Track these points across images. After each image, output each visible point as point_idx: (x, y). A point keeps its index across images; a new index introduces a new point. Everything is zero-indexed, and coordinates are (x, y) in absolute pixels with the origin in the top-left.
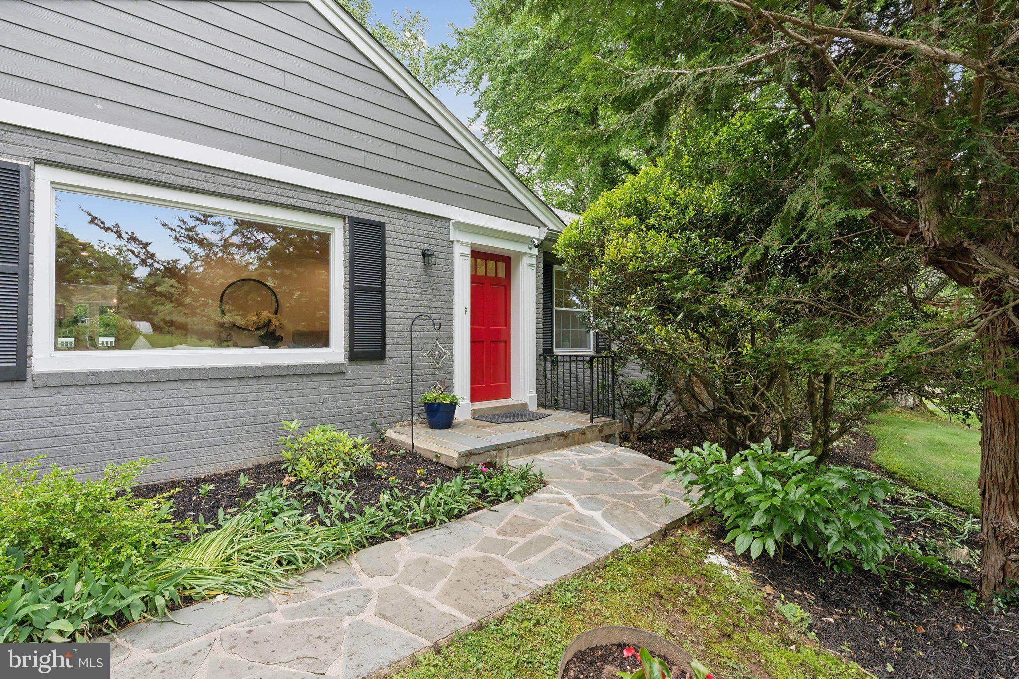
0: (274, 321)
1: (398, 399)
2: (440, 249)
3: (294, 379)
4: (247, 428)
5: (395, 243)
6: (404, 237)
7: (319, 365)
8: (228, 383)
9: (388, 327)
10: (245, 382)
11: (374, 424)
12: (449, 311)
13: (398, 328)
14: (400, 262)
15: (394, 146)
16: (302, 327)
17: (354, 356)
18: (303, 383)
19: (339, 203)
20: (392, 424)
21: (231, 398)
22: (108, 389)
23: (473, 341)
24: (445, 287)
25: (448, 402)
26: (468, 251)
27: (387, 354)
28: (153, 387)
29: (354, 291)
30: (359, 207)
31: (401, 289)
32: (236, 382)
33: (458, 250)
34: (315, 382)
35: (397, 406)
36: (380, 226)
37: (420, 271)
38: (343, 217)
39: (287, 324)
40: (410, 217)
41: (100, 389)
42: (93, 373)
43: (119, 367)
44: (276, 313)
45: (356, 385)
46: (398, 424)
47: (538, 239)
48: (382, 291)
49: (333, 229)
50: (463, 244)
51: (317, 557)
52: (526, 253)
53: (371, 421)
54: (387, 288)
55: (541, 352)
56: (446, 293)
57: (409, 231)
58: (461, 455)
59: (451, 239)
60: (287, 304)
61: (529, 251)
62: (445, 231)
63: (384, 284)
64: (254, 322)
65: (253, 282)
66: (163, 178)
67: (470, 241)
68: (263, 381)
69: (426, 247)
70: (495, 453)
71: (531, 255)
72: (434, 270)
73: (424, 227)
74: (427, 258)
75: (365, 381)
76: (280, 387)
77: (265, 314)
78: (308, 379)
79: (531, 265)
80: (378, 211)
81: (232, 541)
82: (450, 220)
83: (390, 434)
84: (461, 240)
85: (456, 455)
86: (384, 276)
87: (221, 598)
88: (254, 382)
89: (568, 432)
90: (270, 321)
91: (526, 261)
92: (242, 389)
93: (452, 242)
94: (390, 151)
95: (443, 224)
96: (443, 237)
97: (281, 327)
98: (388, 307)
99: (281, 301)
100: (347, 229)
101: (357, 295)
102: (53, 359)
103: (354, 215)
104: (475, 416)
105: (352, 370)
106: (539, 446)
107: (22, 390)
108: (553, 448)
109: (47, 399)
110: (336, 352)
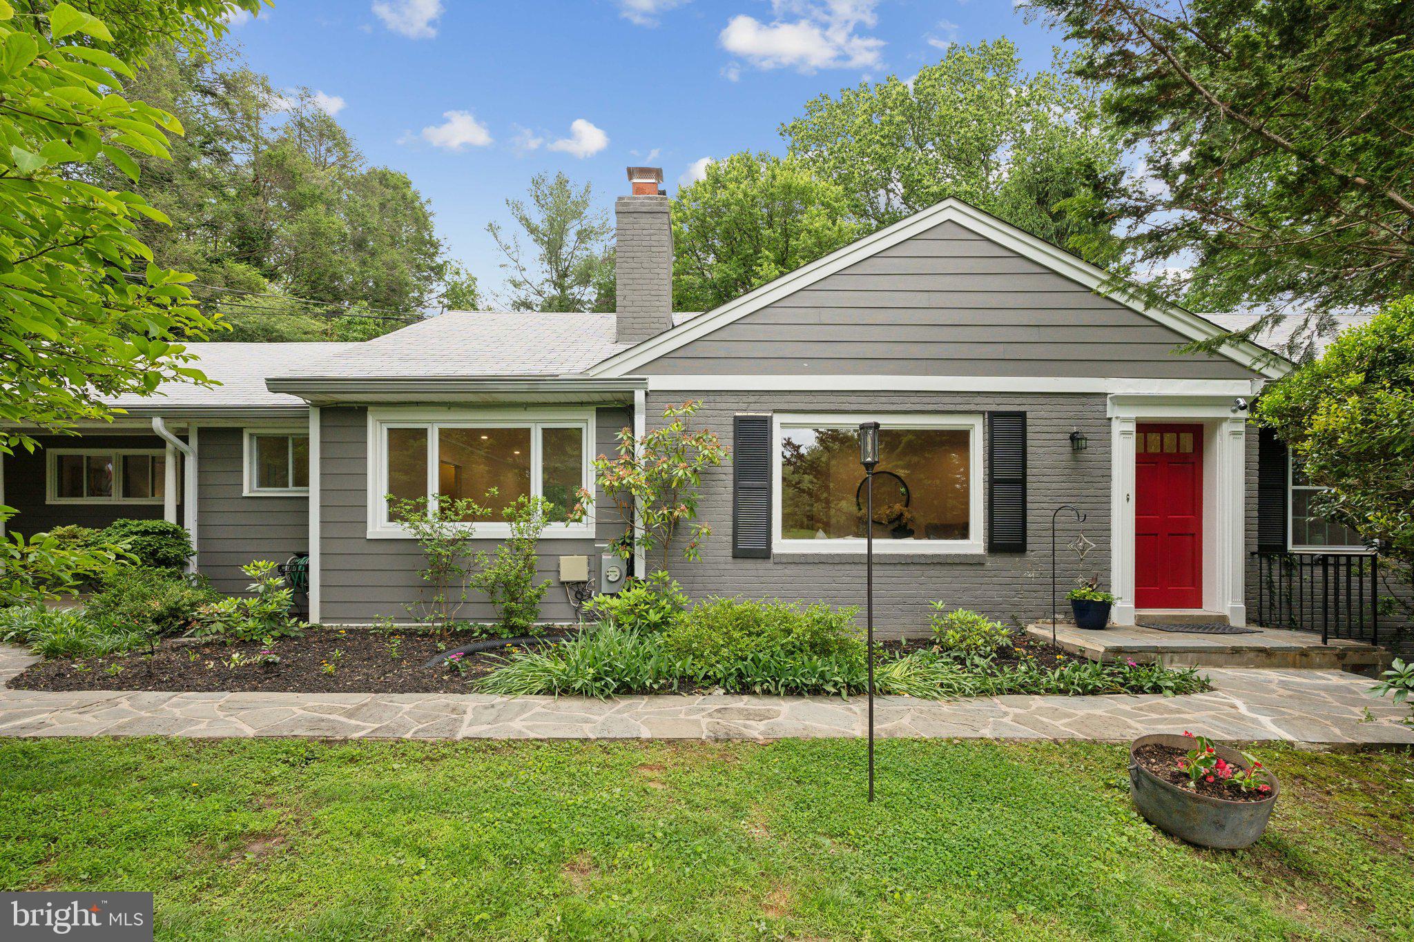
0: (907, 515)
1: (1041, 594)
2: (1092, 429)
3: (938, 567)
4: (900, 606)
5: (1037, 430)
6: (1048, 422)
7: (959, 555)
8: (887, 567)
9: (1029, 519)
10: (899, 567)
11: (1013, 617)
12: (1105, 499)
13: (1040, 520)
14: (1043, 449)
15: (1037, 328)
16: (933, 519)
17: (994, 547)
18: (944, 571)
19: (978, 399)
20: (1035, 619)
21: (888, 580)
22: (811, 567)
23: (1139, 535)
24: (1100, 472)
25: (1100, 599)
26: (1132, 427)
27: (1029, 547)
28: (837, 567)
29: (993, 482)
30: (999, 400)
31: (1045, 479)
32: (892, 567)
33: (1116, 428)
34: (957, 571)
35: (1039, 601)
36: (1022, 415)
37: (1067, 456)
38: (983, 413)
39: (920, 517)
40: (1055, 400)
41: (807, 567)
42: (804, 555)
43: (817, 552)
44: (907, 506)
45: (995, 576)
46: (1040, 621)
47: (1245, 398)
48: (1022, 482)
49: (973, 425)
50: (1125, 420)
51: (968, 689)
52: (1226, 419)
53: (1010, 614)
54: (1029, 478)
55: (1255, 549)
56: (1101, 479)
57: (1054, 415)
58: (1107, 650)
59: (1108, 416)
60: (916, 495)
61: (1232, 415)
62: (1100, 408)
63: (1025, 475)
64: (888, 516)
65: (885, 475)
66: (843, 407)
67: (1134, 416)
68: (912, 567)
69: (1075, 429)
70: (1153, 655)
71: (1236, 420)
72: (1083, 455)
73: (1072, 408)
74: (1075, 442)
75: (1004, 574)
76: (927, 573)
77: (898, 507)
78: (949, 568)
79: (1234, 433)
80: (1018, 401)
81: (909, 668)
82: (1106, 394)
83: (1032, 629)
84: (1121, 416)
85: (1102, 650)
86: (1024, 467)
87: (907, 695)
88: (905, 567)
89: (1272, 649)
90: (902, 515)
91: (1226, 428)
92: (897, 573)
93: (1110, 419)
94: (1032, 335)
95: (1097, 400)
96: (1097, 415)
97: (912, 520)
98: (1029, 498)
99: (911, 492)
100: (987, 423)
101: (996, 487)
102: (782, 545)
103: (994, 408)
104: (1142, 623)
105: (991, 562)
106: (1221, 658)
107: (769, 564)
108: (1246, 665)
109: (780, 571)
110: (975, 543)
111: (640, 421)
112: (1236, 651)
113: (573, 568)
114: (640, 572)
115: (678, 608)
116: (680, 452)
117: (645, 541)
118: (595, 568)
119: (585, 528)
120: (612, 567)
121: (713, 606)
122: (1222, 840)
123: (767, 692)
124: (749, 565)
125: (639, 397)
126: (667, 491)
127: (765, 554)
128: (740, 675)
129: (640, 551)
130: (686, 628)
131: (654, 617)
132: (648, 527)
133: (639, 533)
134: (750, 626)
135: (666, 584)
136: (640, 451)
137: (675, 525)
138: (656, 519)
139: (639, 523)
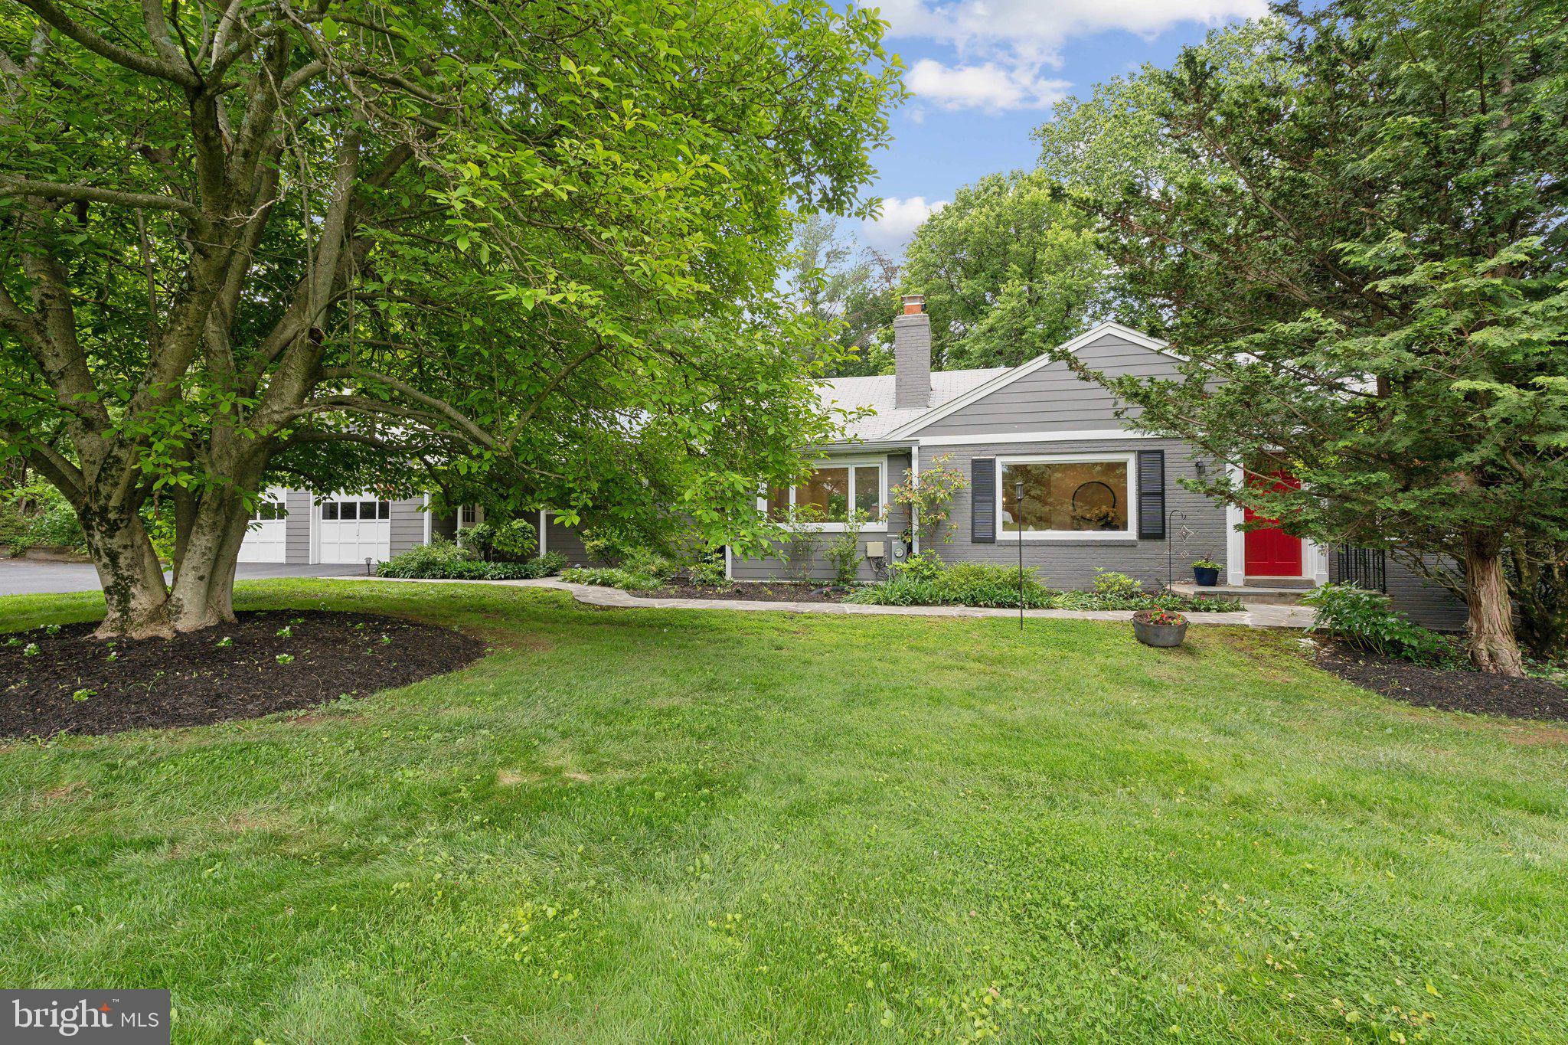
2: (1211, 460)
3: (1105, 548)
4: (1079, 572)
5: (1172, 461)
6: (1180, 456)
7: (1120, 541)
8: (1070, 548)
9: (1167, 517)
10: (1078, 548)
11: (1157, 579)
13: (1176, 518)
14: (1176, 473)
17: (1142, 536)
18: (1109, 550)
19: (1131, 443)
21: (1072, 556)
25: (1209, 567)
27: (1167, 535)
28: (1037, 548)
29: (1141, 495)
30: (1145, 443)
31: (1178, 491)
32: (1073, 548)
34: (1117, 550)
36: (1161, 452)
38: (1135, 451)
42: (1015, 540)
43: (1024, 539)
45: (1144, 554)
48: (1162, 494)
49: (1128, 459)
54: (1167, 491)
57: (1183, 451)
63: (1164, 489)
66: (1040, 451)
68: (1087, 548)
69: (1198, 460)
74: (1198, 468)
75: (1150, 552)
76: (1097, 552)
78: (1112, 548)
80: (1157, 443)
86: (1163, 484)
88: (1082, 548)
92: (1077, 551)
98: (1167, 504)
100: (1138, 458)
101: (1144, 498)
102: (1001, 535)
103: (1141, 448)
104: (1247, 584)
105: (1141, 545)
106: (1273, 599)
107: (994, 546)
108: (1290, 603)
109: (1002, 550)
110: (1131, 533)
111: (915, 463)
112: (1282, 595)
113: (875, 549)
114: (916, 549)
115: (939, 569)
116: (940, 482)
117: (919, 532)
118: (888, 549)
119: (882, 526)
120: (899, 550)
121: (960, 566)
122: (1159, 642)
123: (986, 606)
124: (981, 546)
125: (915, 450)
126: (932, 504)
127: (992, 540)
128: (973, 598)
129: (916, 538)
130: (944, 577)
131: (926, 573)
132: (921, 525)
133: (915, 528)
134: (978, 574)
135: (932, 556)
136: (915, 481)
137: (937, 524)
138: (927, 521)
139: (915, 521)
